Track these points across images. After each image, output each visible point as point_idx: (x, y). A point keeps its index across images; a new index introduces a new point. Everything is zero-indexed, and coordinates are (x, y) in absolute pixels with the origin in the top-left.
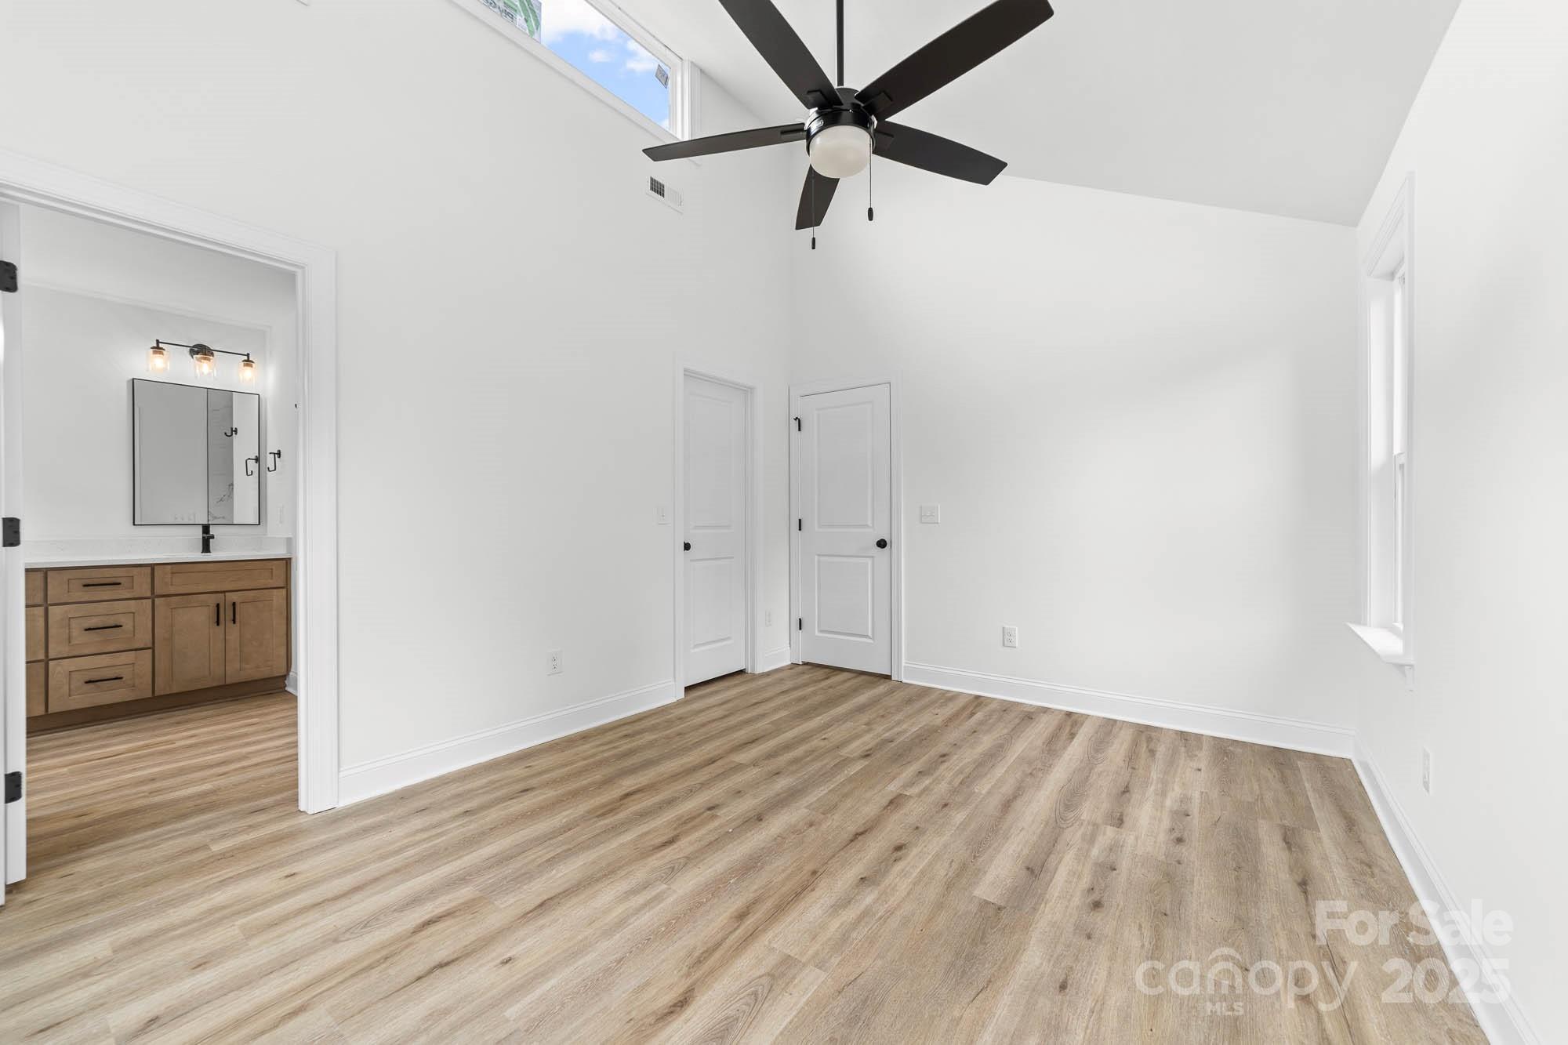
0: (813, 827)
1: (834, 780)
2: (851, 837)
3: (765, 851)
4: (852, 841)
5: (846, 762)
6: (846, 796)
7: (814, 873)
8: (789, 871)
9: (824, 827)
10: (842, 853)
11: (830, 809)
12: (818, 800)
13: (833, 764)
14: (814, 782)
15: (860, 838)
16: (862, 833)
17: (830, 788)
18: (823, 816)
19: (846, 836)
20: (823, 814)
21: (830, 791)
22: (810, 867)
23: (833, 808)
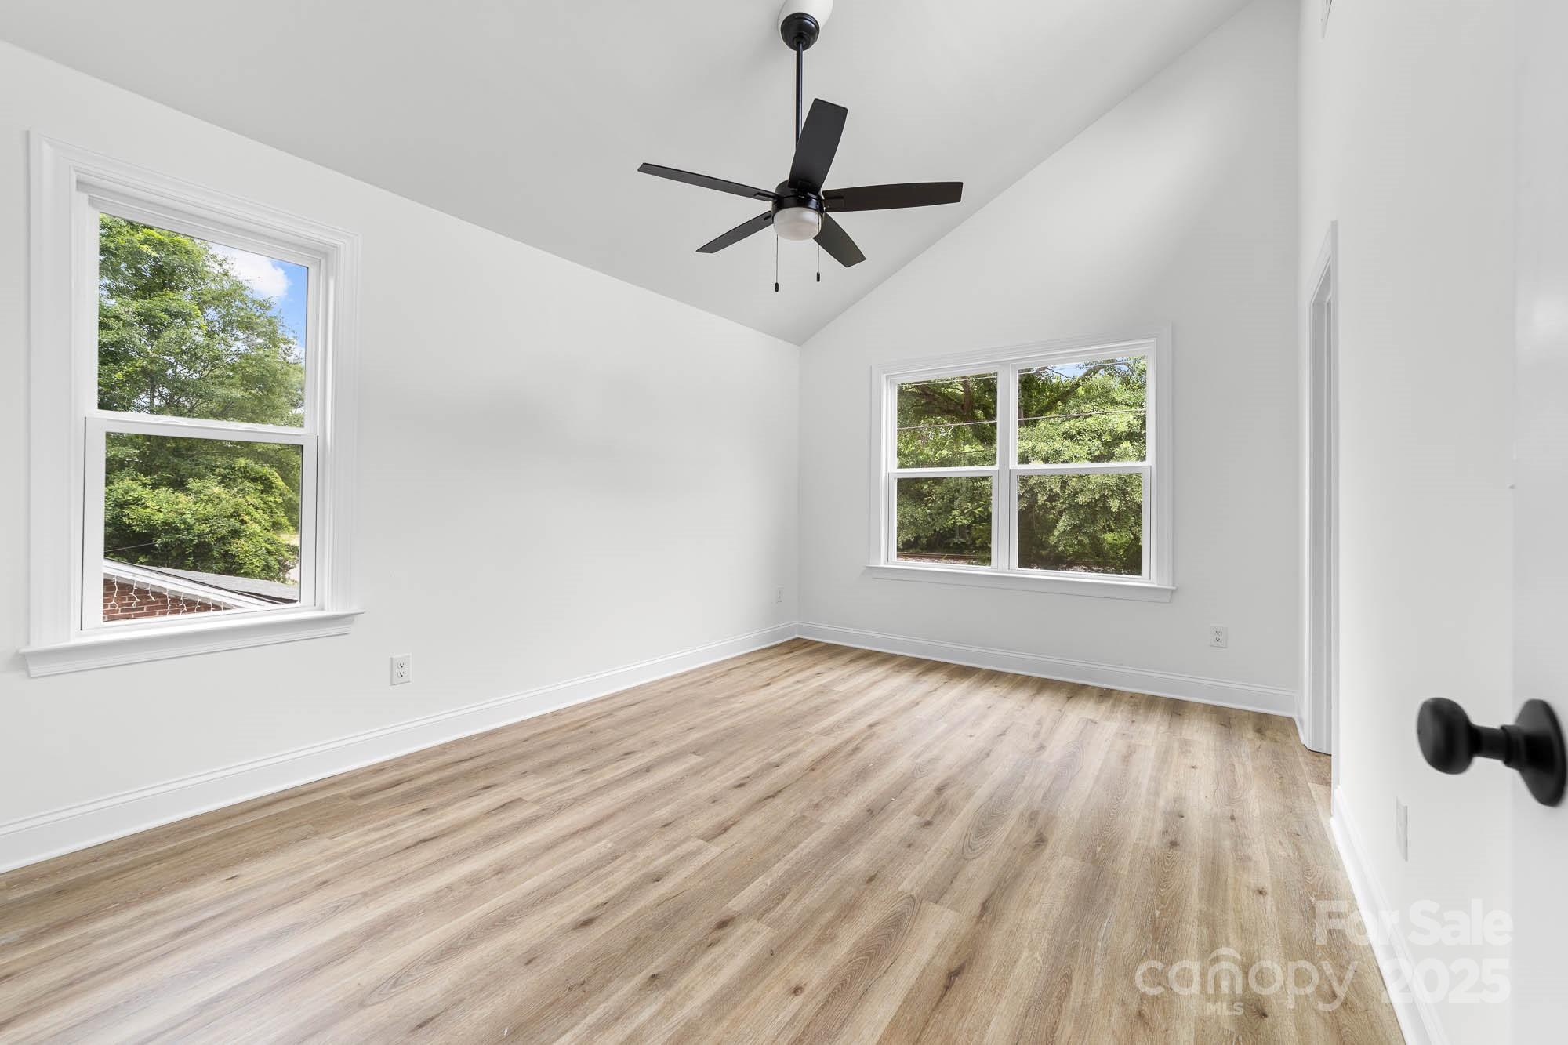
0: (815, 802)
1: (787, 867)
2: (780, 795)
3: (855, 784)
4: (780, 791)
5: (761, 910)
6: (777, 839)
7: (813, 770)
8: (832, 771)
9: (804, 804)
10: (790, 782)
11: (799, 822)
12: (811, 834)
13: (787, 901)
14: (817, 863)
15: (771, 794)
16: (770, 797)
17: (794, 851)
18: (806, 814)
19: (785, 795)
20: (804, 816)
21: (795, 847)
22: (814, 773)
23: (794, 823)
